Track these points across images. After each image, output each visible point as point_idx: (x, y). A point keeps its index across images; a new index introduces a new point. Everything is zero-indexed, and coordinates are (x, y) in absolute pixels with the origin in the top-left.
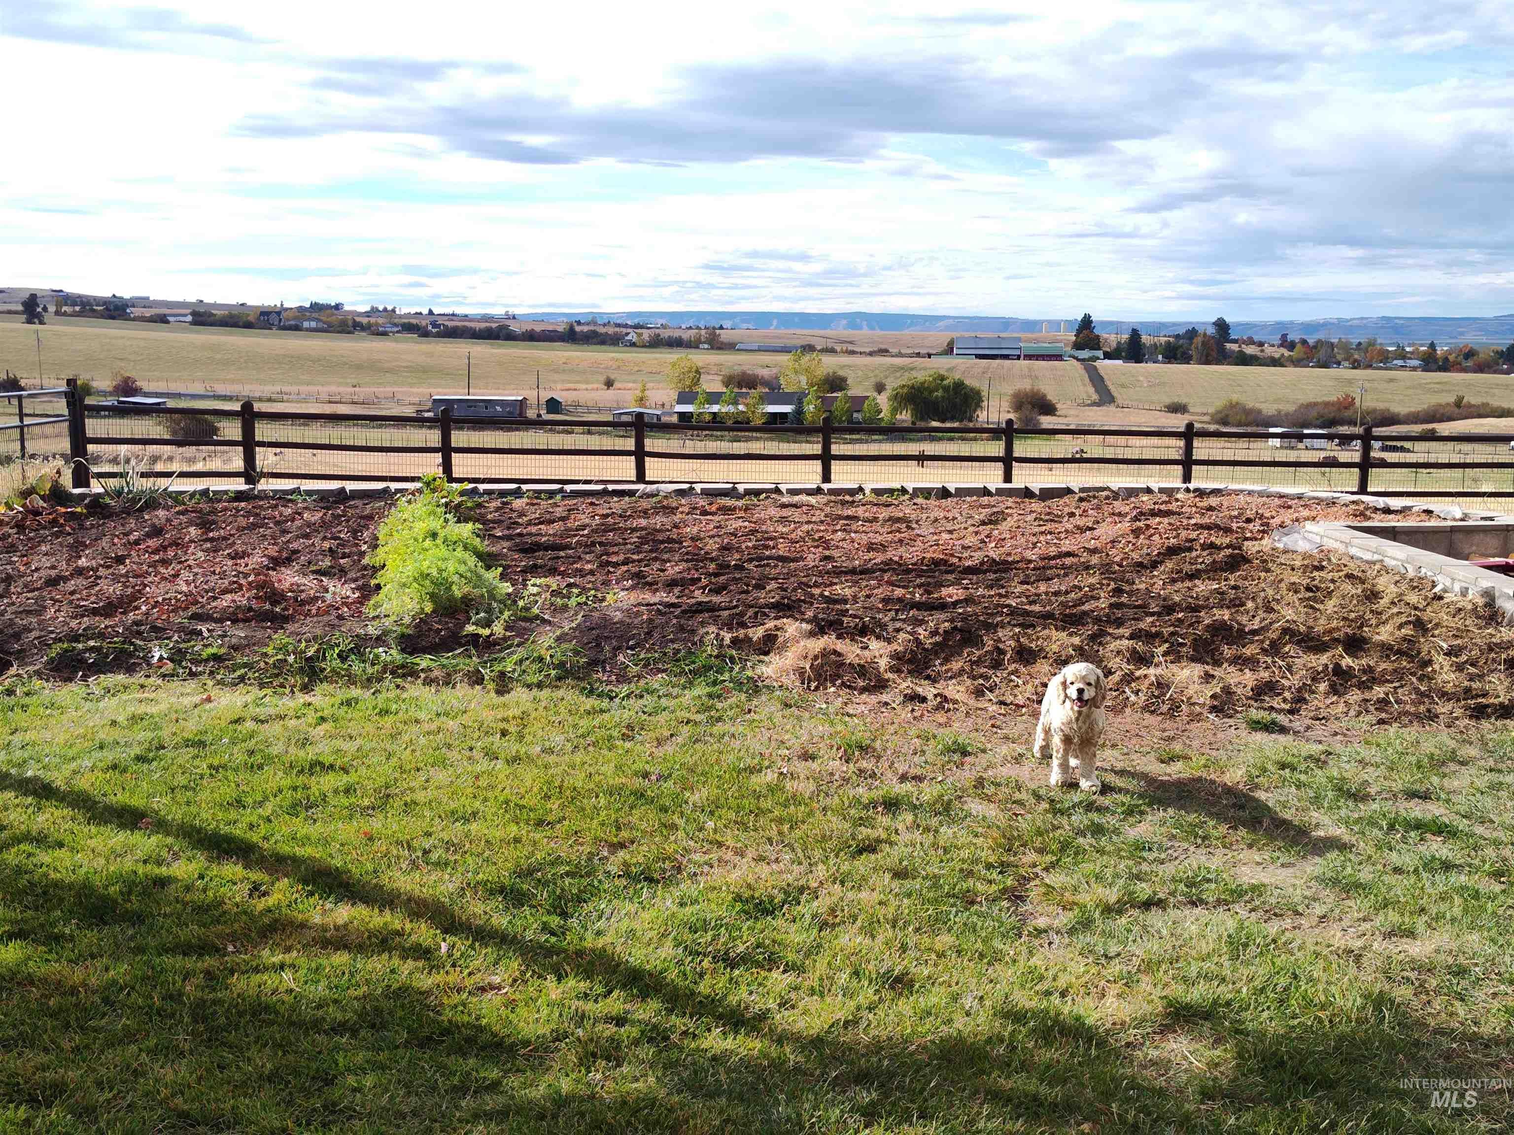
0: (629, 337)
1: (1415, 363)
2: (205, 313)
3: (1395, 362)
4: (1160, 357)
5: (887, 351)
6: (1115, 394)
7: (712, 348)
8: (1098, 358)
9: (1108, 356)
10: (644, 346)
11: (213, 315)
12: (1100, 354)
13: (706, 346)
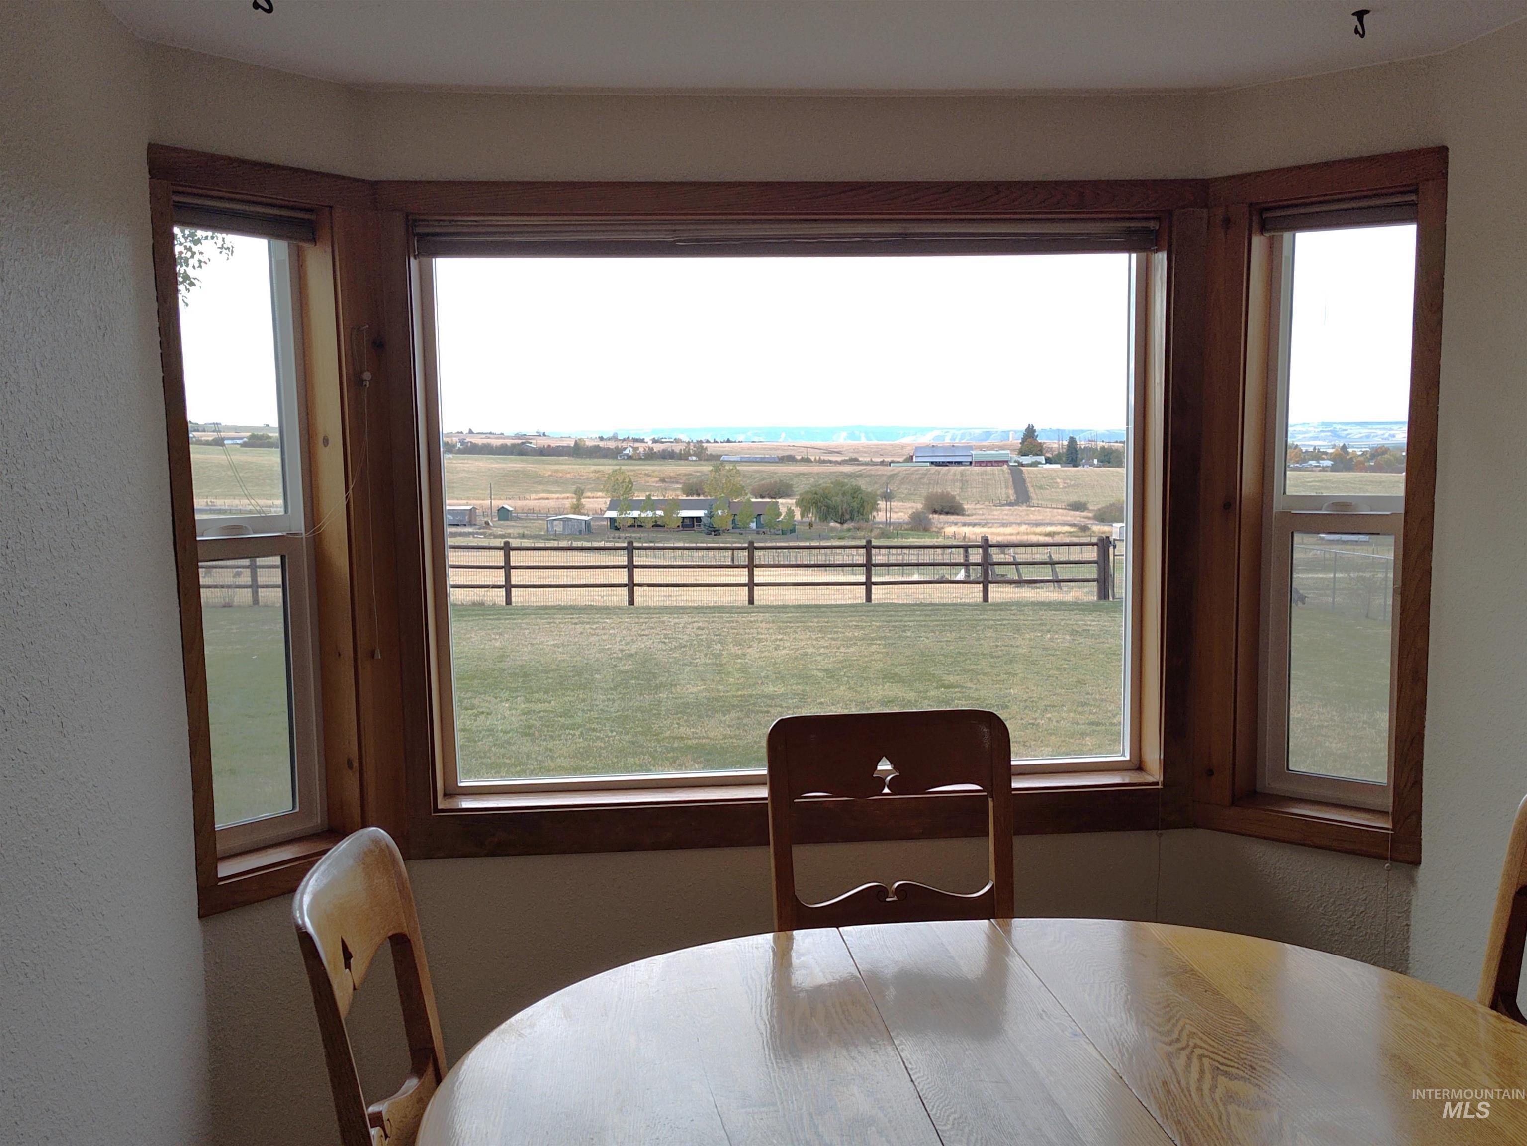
0: (627, 452)
1: (1329, 463)
2: (263, 436)
3: (1311, 462)
4: (1096, 461)
5: (856, 460)
6: (1032, 495)
7: (700, 460)
8: (1040, 463)
9: (1048, 461)
10: (640, 459)
11: (270, 437)
12: (1042, 459)
13: (694, 458)
